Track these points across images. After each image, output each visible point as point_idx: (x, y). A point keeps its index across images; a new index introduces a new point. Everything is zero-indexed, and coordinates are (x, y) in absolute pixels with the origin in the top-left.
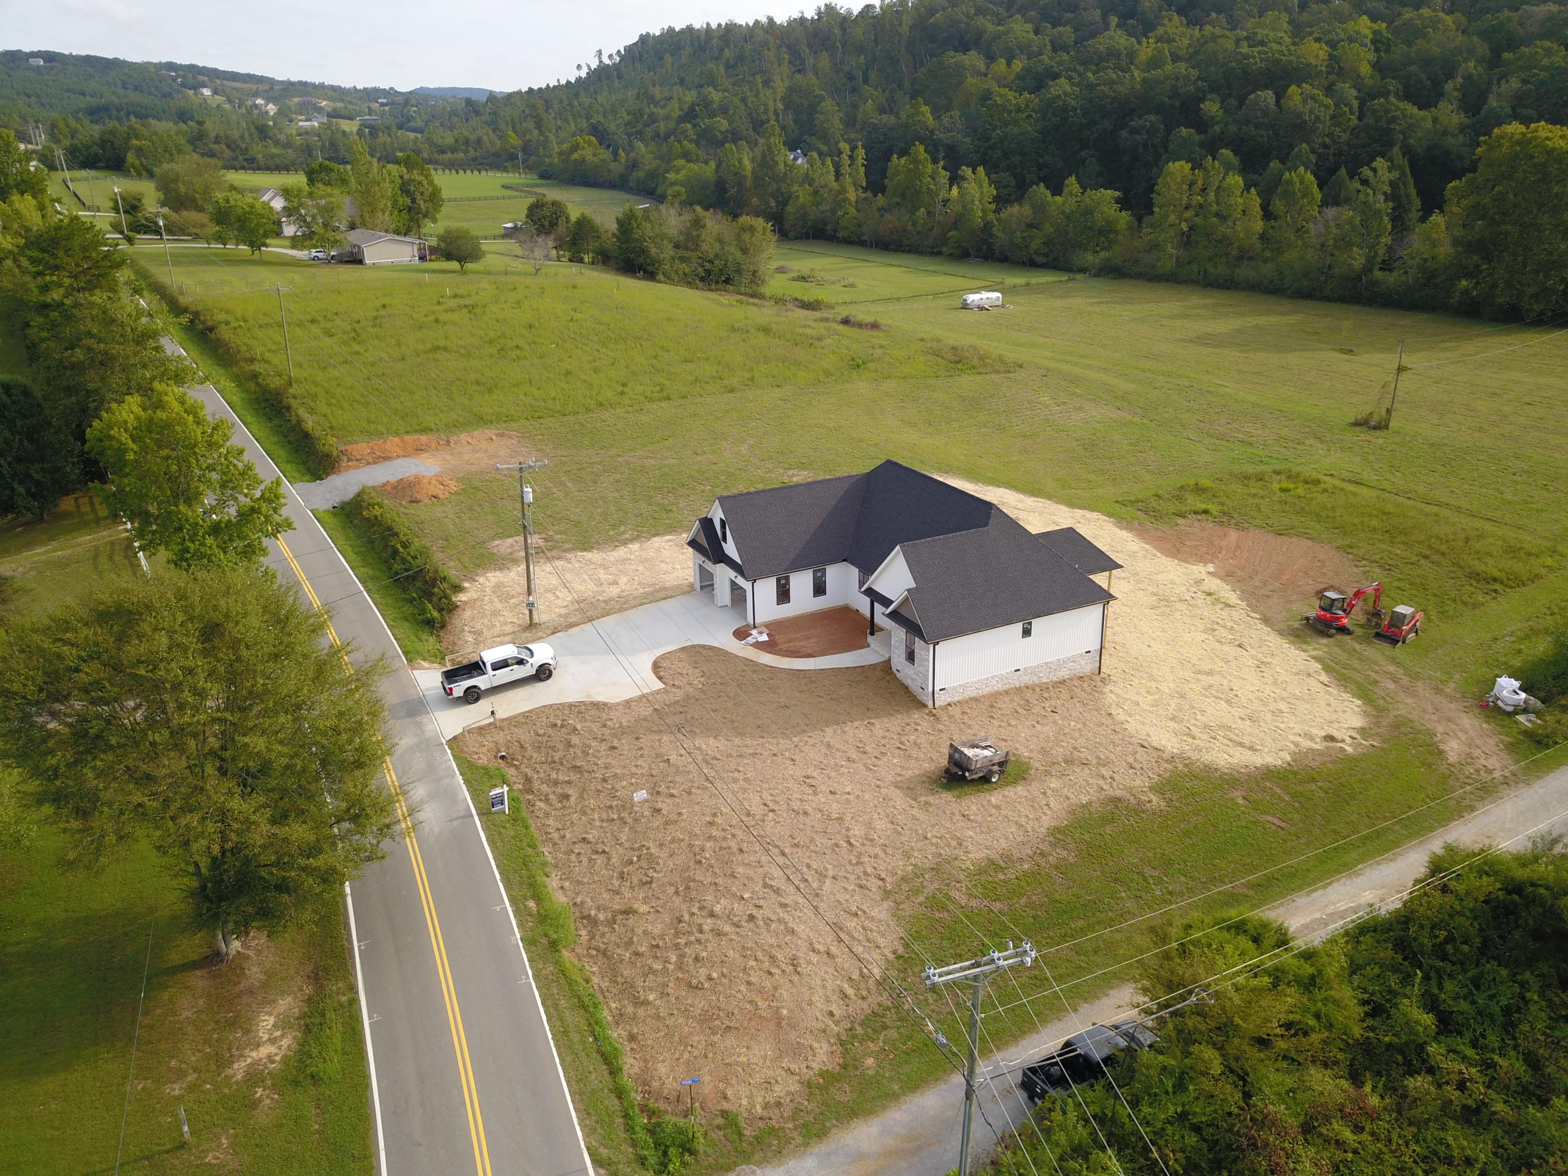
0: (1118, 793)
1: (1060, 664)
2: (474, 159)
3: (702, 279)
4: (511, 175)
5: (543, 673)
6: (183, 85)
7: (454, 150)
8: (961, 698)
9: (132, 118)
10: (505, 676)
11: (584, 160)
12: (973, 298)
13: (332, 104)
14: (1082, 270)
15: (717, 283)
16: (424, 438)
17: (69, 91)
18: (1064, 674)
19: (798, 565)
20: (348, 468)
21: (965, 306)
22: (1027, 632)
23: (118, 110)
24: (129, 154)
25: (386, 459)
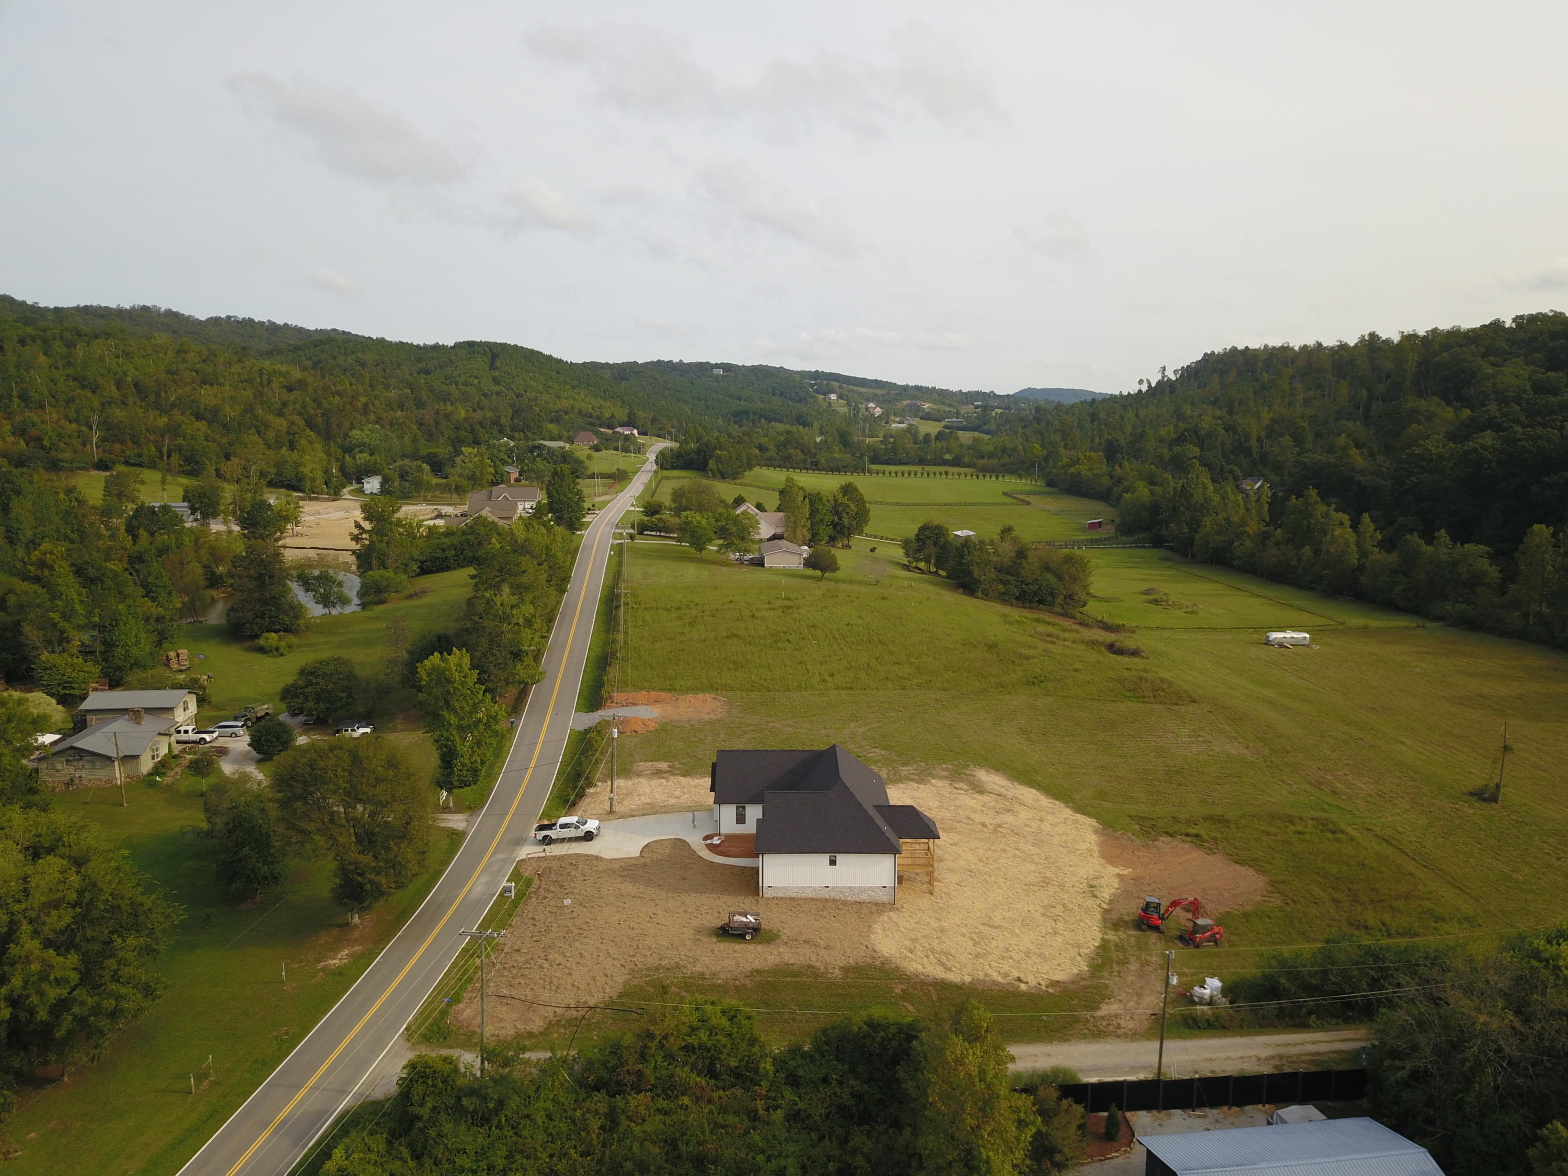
0: (818, 965)
1: (862, 890)
2: (1004, 465)
3: (1018, 598)
4: (1023, 481)
5: (589, 836)
6: (817, 392)
7: (991, 456)
8: (784, 896)
9: (762, 419)
10: (566, 833)
11: (1079, 474)
12: (1276, 636)
13: (934, 407)
14: (1437, 618)
15: (1031, 602)
16: (663, 694)
17: (730, 396)
18: (864, 897)
19: (754, 801)
20: (610, 707)
21: (1268, 643)
22: (833, 862)
23: (754, 414)
24: (711, 461)
25: (634, 704)
